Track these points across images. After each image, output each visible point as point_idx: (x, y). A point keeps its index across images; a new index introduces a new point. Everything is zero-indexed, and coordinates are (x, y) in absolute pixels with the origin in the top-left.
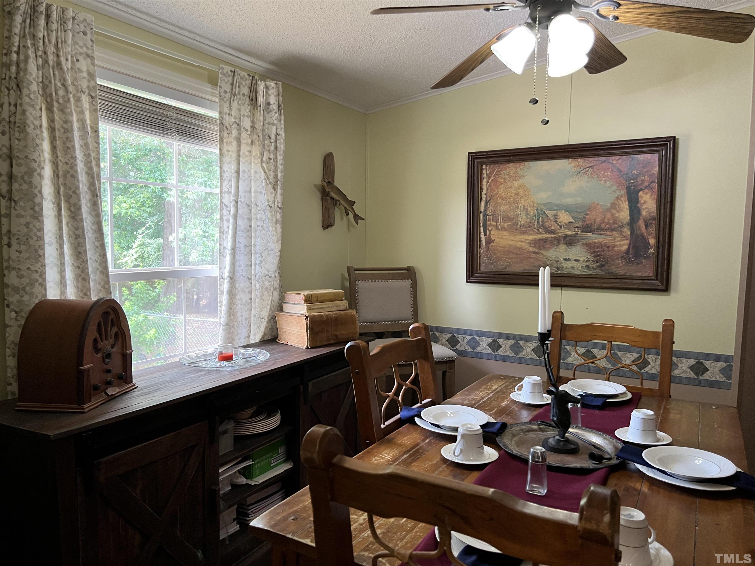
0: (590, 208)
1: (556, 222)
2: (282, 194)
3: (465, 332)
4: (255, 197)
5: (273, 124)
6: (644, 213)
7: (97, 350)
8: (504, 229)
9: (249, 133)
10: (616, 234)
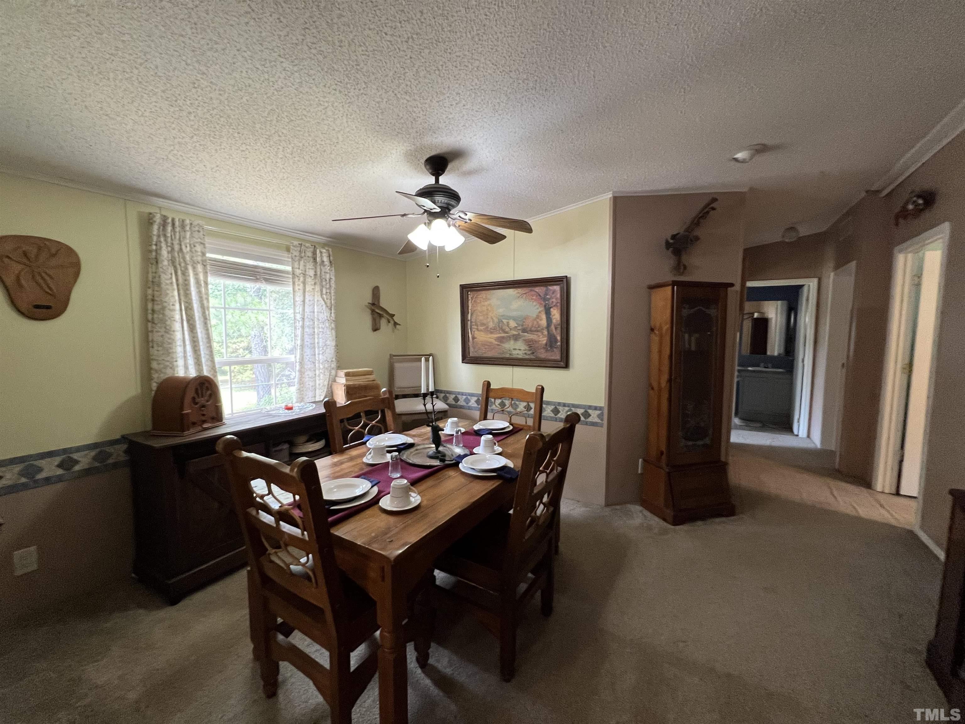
0: (526, 318)
1: (508, 326)
2: (334, 313)
3: (462, 394)
4: (318, 315)
5: (327, 273)
6: (554, 321)
7: (195, 402)
8: (481, 331)
9: (313, 278)
10: (539, 334)
